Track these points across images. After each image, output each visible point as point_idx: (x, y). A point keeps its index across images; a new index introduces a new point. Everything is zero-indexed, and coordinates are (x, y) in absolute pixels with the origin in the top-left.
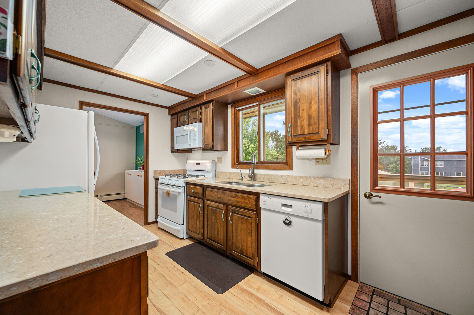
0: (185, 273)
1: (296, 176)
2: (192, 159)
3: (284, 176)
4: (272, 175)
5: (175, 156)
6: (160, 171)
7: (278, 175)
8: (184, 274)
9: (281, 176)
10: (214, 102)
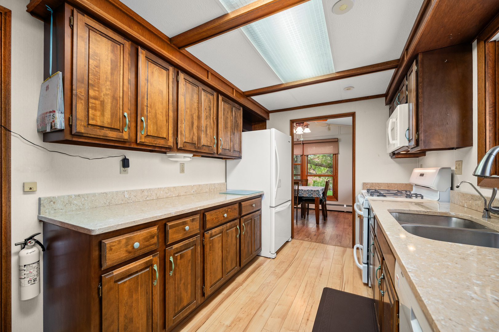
0: (309, 322)
2: (426, 167)
5: (399, 163)
6: (372, 183)
8: (307, 323)
10: (420, 57)
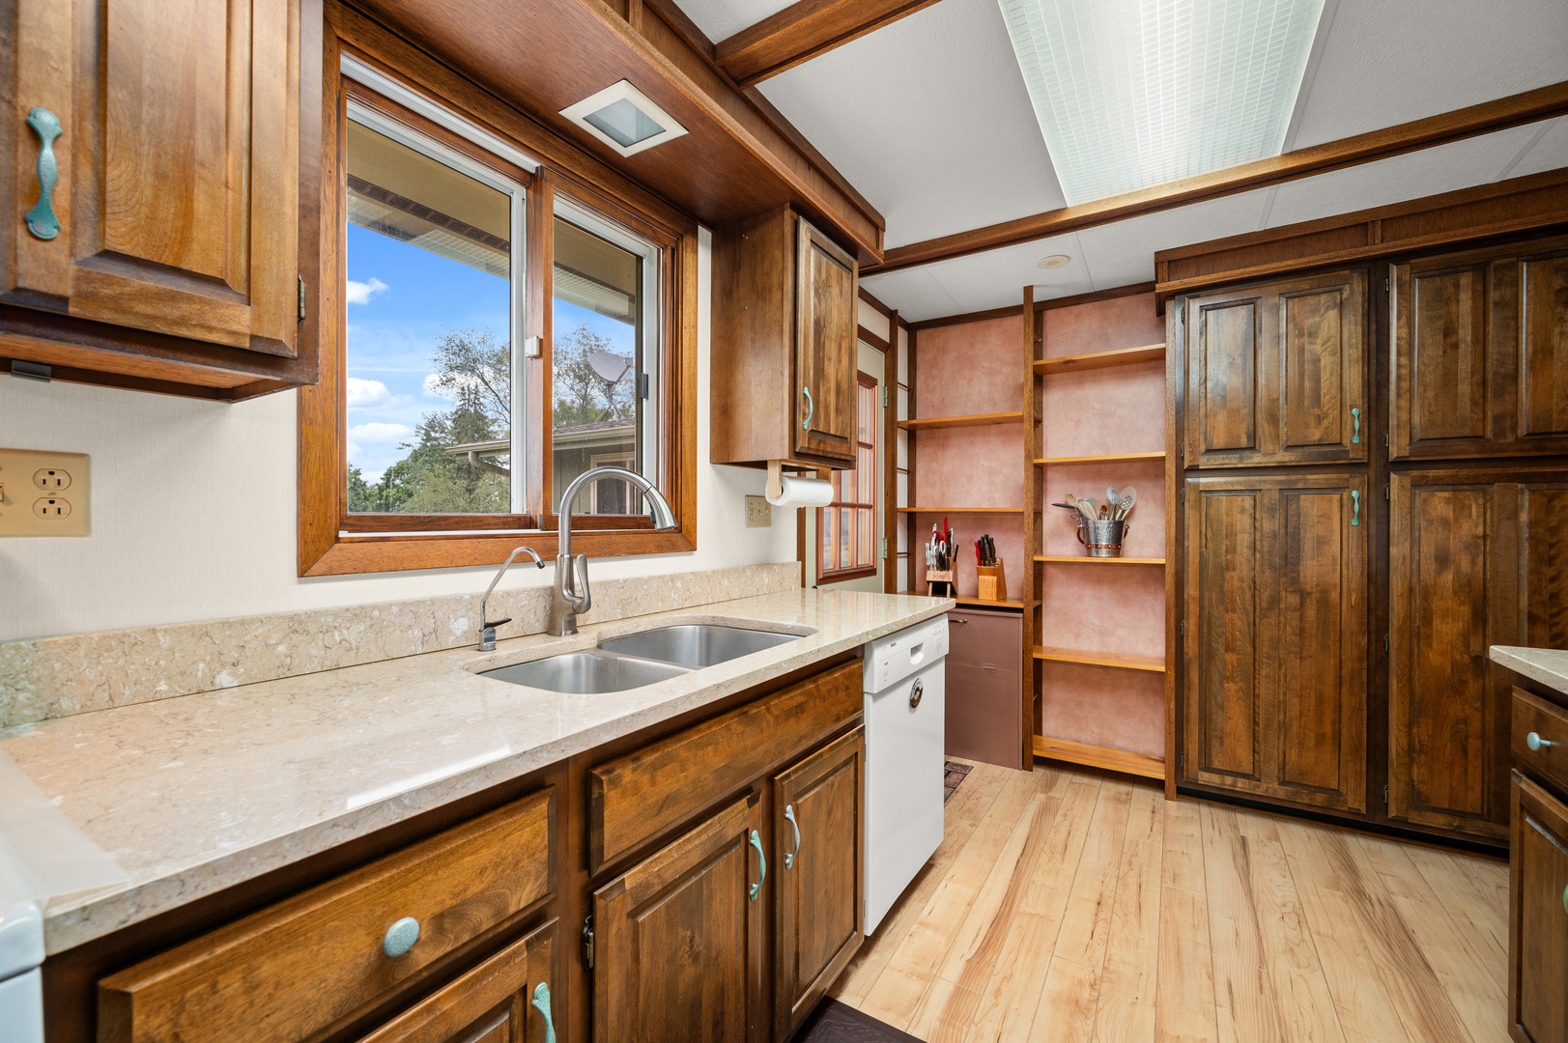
1: (713, 572)
3: (681, 577)
4: (639, 582)
7: (660, 577)
9: (673, 578)
